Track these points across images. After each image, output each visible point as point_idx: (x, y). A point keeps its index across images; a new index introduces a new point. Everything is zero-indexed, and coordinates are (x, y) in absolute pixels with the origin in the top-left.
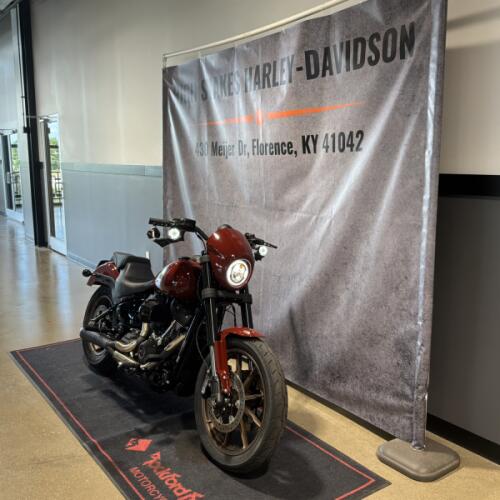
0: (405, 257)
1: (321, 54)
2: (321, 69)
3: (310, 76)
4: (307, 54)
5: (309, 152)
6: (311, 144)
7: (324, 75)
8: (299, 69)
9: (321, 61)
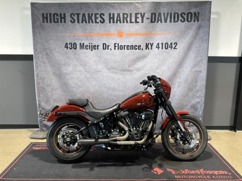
0: (195, 80)
1: (157, 15)
2: (156, 20)
3: (152, 22)
4: (152, 14)
5: (149, 49)
6: (150, 46)
7: (158, 22)
8: (148, 19)
9: (157, 17)
